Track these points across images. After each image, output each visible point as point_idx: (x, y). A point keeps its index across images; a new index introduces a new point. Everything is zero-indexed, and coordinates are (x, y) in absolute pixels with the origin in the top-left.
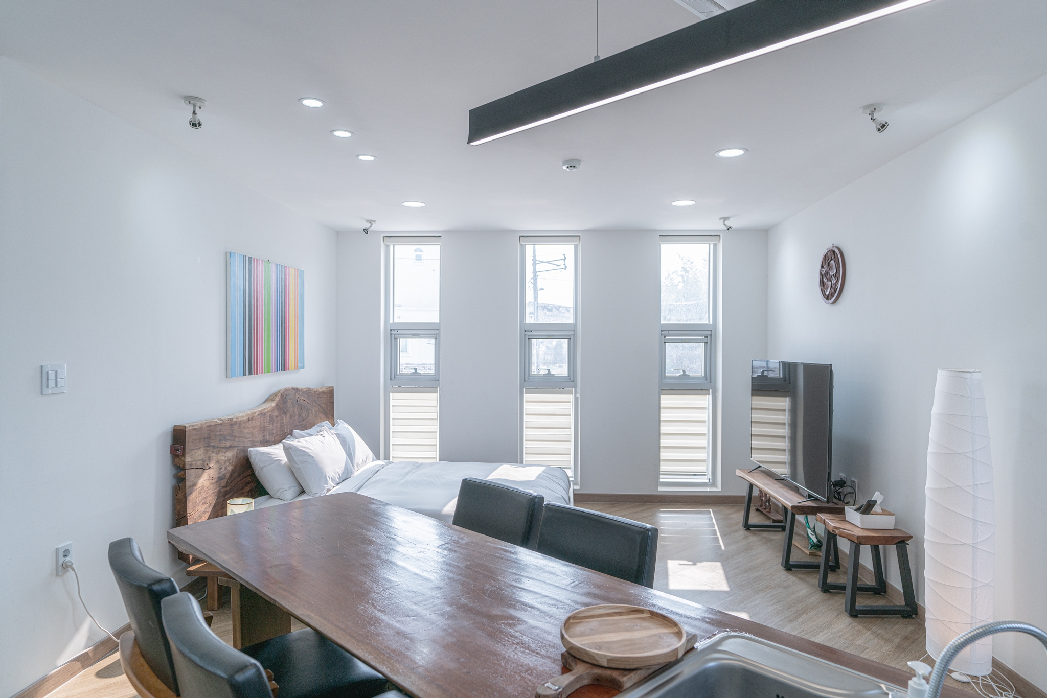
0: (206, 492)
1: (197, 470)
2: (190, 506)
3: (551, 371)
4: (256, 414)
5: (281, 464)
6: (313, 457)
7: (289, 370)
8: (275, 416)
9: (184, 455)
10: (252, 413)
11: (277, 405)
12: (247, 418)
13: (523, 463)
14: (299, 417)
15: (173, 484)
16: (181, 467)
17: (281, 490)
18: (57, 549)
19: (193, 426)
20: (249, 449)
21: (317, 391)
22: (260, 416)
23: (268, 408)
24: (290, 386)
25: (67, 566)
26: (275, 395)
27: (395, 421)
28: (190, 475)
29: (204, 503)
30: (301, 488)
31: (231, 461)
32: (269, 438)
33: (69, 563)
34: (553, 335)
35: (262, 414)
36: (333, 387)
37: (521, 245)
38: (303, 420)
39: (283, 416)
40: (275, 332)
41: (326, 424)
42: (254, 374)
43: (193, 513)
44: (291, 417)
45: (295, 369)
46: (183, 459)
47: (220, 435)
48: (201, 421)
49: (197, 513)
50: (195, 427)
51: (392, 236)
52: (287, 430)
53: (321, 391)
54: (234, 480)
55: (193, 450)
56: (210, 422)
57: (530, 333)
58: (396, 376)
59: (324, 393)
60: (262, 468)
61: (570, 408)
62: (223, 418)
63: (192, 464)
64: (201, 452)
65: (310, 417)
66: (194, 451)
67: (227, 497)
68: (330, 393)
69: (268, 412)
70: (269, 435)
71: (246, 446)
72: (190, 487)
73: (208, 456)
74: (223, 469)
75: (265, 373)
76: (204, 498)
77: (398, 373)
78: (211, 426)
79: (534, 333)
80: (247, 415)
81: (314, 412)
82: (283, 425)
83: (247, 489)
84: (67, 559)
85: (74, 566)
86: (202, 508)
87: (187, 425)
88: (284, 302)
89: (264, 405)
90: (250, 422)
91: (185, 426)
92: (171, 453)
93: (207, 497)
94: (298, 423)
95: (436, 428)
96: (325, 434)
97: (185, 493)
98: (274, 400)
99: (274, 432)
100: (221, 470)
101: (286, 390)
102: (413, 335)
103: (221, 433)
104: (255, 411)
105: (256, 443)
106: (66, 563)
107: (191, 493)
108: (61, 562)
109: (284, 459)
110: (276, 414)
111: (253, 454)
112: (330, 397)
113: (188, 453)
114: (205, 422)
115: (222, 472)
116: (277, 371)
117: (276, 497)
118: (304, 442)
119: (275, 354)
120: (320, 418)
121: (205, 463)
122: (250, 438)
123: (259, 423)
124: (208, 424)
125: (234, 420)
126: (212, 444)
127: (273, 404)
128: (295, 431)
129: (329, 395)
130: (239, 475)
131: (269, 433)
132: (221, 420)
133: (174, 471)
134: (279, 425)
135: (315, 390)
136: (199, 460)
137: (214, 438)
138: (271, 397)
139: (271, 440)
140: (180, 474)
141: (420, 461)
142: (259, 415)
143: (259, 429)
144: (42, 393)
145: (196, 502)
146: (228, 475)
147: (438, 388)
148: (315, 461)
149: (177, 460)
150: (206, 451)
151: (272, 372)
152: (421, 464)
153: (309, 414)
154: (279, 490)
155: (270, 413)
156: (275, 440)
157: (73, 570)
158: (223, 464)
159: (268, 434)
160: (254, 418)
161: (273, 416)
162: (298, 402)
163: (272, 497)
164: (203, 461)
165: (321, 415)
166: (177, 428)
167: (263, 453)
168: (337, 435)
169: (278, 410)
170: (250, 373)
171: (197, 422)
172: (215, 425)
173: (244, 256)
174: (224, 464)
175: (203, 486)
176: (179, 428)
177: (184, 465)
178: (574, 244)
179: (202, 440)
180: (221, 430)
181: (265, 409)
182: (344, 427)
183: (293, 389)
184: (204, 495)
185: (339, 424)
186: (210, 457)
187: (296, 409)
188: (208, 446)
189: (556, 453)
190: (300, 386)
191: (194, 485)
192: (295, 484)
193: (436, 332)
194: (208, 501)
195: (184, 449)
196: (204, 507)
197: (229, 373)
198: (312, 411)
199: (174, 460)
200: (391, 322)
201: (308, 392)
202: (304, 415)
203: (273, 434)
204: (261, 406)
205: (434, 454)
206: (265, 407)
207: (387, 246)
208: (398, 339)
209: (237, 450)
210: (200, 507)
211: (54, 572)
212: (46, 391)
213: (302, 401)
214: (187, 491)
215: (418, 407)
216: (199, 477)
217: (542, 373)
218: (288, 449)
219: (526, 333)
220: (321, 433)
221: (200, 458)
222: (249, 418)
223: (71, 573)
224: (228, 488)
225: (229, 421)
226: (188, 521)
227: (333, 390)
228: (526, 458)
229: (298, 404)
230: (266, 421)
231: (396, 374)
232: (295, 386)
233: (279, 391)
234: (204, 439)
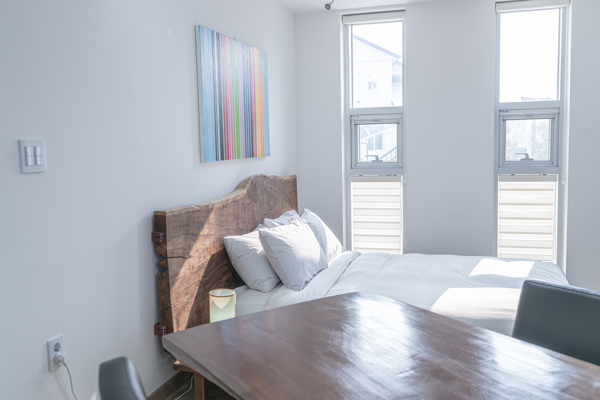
0: (187, 282)
1: (178, 259)
2: (173, 296)
3: (529, 155)
4: (230, 201)
5: (257, 253)
6: (290, 247)
7: (256, 156)
8: (246, 204)
9: (165, 243)
10: (226, 200)
11: (248, 192)
12: (221, 205)
13: (497, 257)
14: (267, 206)
15: (156, 274)
16: (163, 255)
17: (259, 281)
18: (48, 344)
19: (173, 212)
20: (225, 237)
21: (282, 179)
22: (233, 204)
23: (240, 195)
24: (259, 174)
25: (59, 361)
26: (246, 181)
27: (356, 210)
28: (172, 263)
29: (187, 294)
30: (278, 279)
31: (209, 250)
32: (242, 226)
33: (60, 358)
34: (533, 115)
35: (235, 201)
36: (296, 175)
37: (496, 12)
38: (271, 209)
39: (253, 204)
40: (243, 115)
41: (293, 212)
42: (226, 159)
43: (176, 304)
44: (261, 205)
45: (262, 156)
46: (164, 247)
47: (198, 222)
48: (179, 207)
49: (180, 304)
50: (175, 214)
51: (351, 15)
52: (258, 219)
53: (285, 179)
54: (212, 269)
55: (174, 237)
56: (189, 208)
57: (506, 114)
58: (357, 165)
59: (288, 181)
60: (239, 257)
61: (552, 196)
62: (200, 205)
63: (173, 253)
64: (181, 239)
65: (277, 206)
66: (174, 239)
67: (207, 287)
68: (293, 182)
69: (240, 199)
70: (243, 224)
71: (222, 235)
72: (172, 277)
73: (187, 244)
74: (202, 258)
75: (235, 159)
76: (186, 288)
77: (359, 162)
78: (189, 212)
79: (510, 113)
80: (222, 202)
81: (280, 201)
82: (254, 213)
83: (225, 279)
84: (59, 353)
85: (65, 361)
86: (184, 299)
87: (167, 211)
88: (250, 85)
89: (236, 192)
90: (225, 209)
91: (165, 212)
92: (152, 240)
93: (189, 287)
94: (267, 212)
95: (399, 218)
96: (298, 222)
97: (169, 283)
98: (245, 187)
99: (247, 220)
100: (200, 259)
101: (256, 177)
102: (373, 120)
103: (199, 220)
104: (228, 198)
105: (231, 232)
106: (57, 359)
107: (174, 283)
108: (52, 356)
109: (260, 248)
110: (247, 201)
111: (229, 242)
112: (293, 186)
113: (169, 241)
114: (183, 208)
115: (201, 261)
116: (246, 157)
117: (253, 288)
118: (279, 230)
119: (243, 139)
120: (286, 207)
121: (186, 252)
122: (225, 226)
123: (232, 211)
124: (186, 211)
125: (210, 206)
126: (191, 232)
127: (245, 191)
128: (267, 220)
129: (293, 183)
130: (216, 265)
131: (242, 221)
132: (198, 206)
133: (156, 260)
134: (250, 213)
135: (281, 178)
136: (179, 249)
137: (192, 226)
138: (242, 184)
139: (244, 229)
140: (162, 263)
141: (390, 253)
142: (232, 202)
143: (233, 217)
144: (21, 172)
145: (179, 292)
146: (206, 264)
147: (402, 177)
148: (291, 251)
149: (159, 248)
150: (186, 239)
151: (242, 158)
152: (393, 256)
153: (276, 202)
154: (256, 281)
155: (243, 201)
156: (247, 228)
157: (65, 365)
158: (201, 252)
159: (241, 223)
160: (228, 205)
161: (245, 203)
162: (266, 190)
163: (248, 288)
164: (184, 249)
165: (287, 204)
166: (158, 214)
167: (239, 242)
168: (309, 223)
169: (249, 197)
170: (222, 159)
171: (176, 208)
172: (193, 212)
173: (212, 30)
174: (203, 253)
175: (184, 276)
176: (160, 214)
177: (166, 254)
178: (559, 8)
179: (182, 227)
180: (198, 217)
181: (237, 196)
182: (311, 215)
183: (262, 176)
184: (186, 285)
185: (306, 212)
186: (189, 245)
187: (265, 196)
188: (187, 234)
189: (535, 246)
190: (267, 174)
191: (177, 274)
192: (272, 275)
193: (400, 116)
194: (190, 291)
195: (165, 236)
196: (186, 297)
197: (202, 158)
198: (279, 200)
199: (156, 247)
200: (351, 107)
201: (275, 180)
202: (272, 204)
203: (245, 222)
204: (233, 193)
205: (398, 245)
206: (238, 194)
207: (346, 26)
208: (358, 125)
209: (214, 239)
210: (183, 297)
211: (47, 367)
212: (26, 169)
213: (270, 189)
214: (170, 281)
215: (381, 197)
216: (181, 266)
217: (519, 158)
218: (265, 237)
219: (501, 113)
220: (294, 221)
221: (180, 246)
222: (223, 205)
223: (63, 368)
224: (208, 278)
225: (205, 208)
226: (173, 312)
227: (296, 178)
228: (501, 251)
229: (266, 192)
230: (238, 208)
231: (356, 162)
232: (263, 174)
233: (249, 178)
234: (184, 226)
